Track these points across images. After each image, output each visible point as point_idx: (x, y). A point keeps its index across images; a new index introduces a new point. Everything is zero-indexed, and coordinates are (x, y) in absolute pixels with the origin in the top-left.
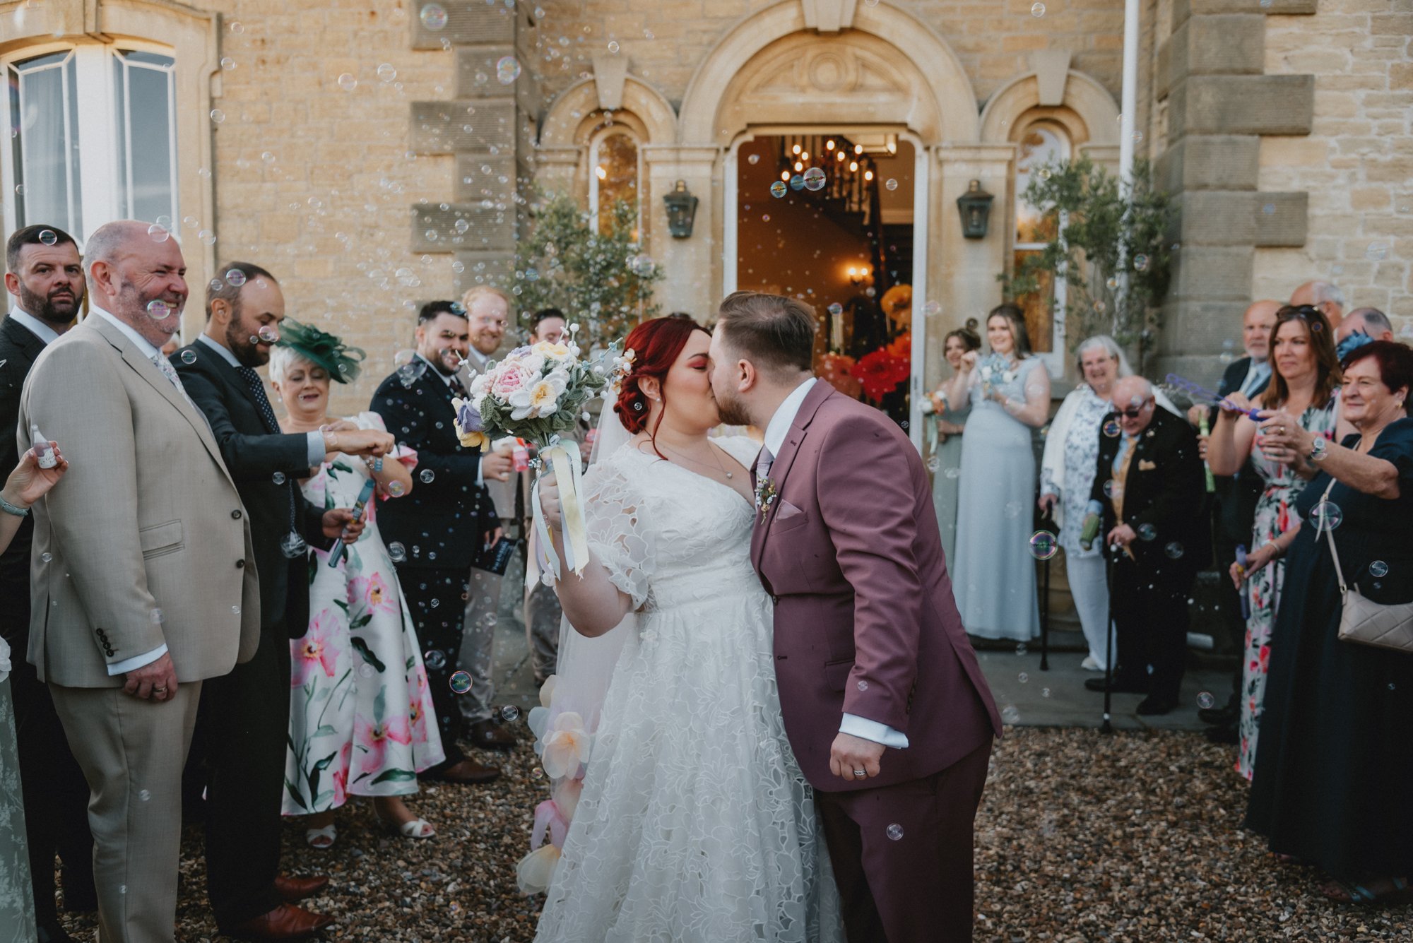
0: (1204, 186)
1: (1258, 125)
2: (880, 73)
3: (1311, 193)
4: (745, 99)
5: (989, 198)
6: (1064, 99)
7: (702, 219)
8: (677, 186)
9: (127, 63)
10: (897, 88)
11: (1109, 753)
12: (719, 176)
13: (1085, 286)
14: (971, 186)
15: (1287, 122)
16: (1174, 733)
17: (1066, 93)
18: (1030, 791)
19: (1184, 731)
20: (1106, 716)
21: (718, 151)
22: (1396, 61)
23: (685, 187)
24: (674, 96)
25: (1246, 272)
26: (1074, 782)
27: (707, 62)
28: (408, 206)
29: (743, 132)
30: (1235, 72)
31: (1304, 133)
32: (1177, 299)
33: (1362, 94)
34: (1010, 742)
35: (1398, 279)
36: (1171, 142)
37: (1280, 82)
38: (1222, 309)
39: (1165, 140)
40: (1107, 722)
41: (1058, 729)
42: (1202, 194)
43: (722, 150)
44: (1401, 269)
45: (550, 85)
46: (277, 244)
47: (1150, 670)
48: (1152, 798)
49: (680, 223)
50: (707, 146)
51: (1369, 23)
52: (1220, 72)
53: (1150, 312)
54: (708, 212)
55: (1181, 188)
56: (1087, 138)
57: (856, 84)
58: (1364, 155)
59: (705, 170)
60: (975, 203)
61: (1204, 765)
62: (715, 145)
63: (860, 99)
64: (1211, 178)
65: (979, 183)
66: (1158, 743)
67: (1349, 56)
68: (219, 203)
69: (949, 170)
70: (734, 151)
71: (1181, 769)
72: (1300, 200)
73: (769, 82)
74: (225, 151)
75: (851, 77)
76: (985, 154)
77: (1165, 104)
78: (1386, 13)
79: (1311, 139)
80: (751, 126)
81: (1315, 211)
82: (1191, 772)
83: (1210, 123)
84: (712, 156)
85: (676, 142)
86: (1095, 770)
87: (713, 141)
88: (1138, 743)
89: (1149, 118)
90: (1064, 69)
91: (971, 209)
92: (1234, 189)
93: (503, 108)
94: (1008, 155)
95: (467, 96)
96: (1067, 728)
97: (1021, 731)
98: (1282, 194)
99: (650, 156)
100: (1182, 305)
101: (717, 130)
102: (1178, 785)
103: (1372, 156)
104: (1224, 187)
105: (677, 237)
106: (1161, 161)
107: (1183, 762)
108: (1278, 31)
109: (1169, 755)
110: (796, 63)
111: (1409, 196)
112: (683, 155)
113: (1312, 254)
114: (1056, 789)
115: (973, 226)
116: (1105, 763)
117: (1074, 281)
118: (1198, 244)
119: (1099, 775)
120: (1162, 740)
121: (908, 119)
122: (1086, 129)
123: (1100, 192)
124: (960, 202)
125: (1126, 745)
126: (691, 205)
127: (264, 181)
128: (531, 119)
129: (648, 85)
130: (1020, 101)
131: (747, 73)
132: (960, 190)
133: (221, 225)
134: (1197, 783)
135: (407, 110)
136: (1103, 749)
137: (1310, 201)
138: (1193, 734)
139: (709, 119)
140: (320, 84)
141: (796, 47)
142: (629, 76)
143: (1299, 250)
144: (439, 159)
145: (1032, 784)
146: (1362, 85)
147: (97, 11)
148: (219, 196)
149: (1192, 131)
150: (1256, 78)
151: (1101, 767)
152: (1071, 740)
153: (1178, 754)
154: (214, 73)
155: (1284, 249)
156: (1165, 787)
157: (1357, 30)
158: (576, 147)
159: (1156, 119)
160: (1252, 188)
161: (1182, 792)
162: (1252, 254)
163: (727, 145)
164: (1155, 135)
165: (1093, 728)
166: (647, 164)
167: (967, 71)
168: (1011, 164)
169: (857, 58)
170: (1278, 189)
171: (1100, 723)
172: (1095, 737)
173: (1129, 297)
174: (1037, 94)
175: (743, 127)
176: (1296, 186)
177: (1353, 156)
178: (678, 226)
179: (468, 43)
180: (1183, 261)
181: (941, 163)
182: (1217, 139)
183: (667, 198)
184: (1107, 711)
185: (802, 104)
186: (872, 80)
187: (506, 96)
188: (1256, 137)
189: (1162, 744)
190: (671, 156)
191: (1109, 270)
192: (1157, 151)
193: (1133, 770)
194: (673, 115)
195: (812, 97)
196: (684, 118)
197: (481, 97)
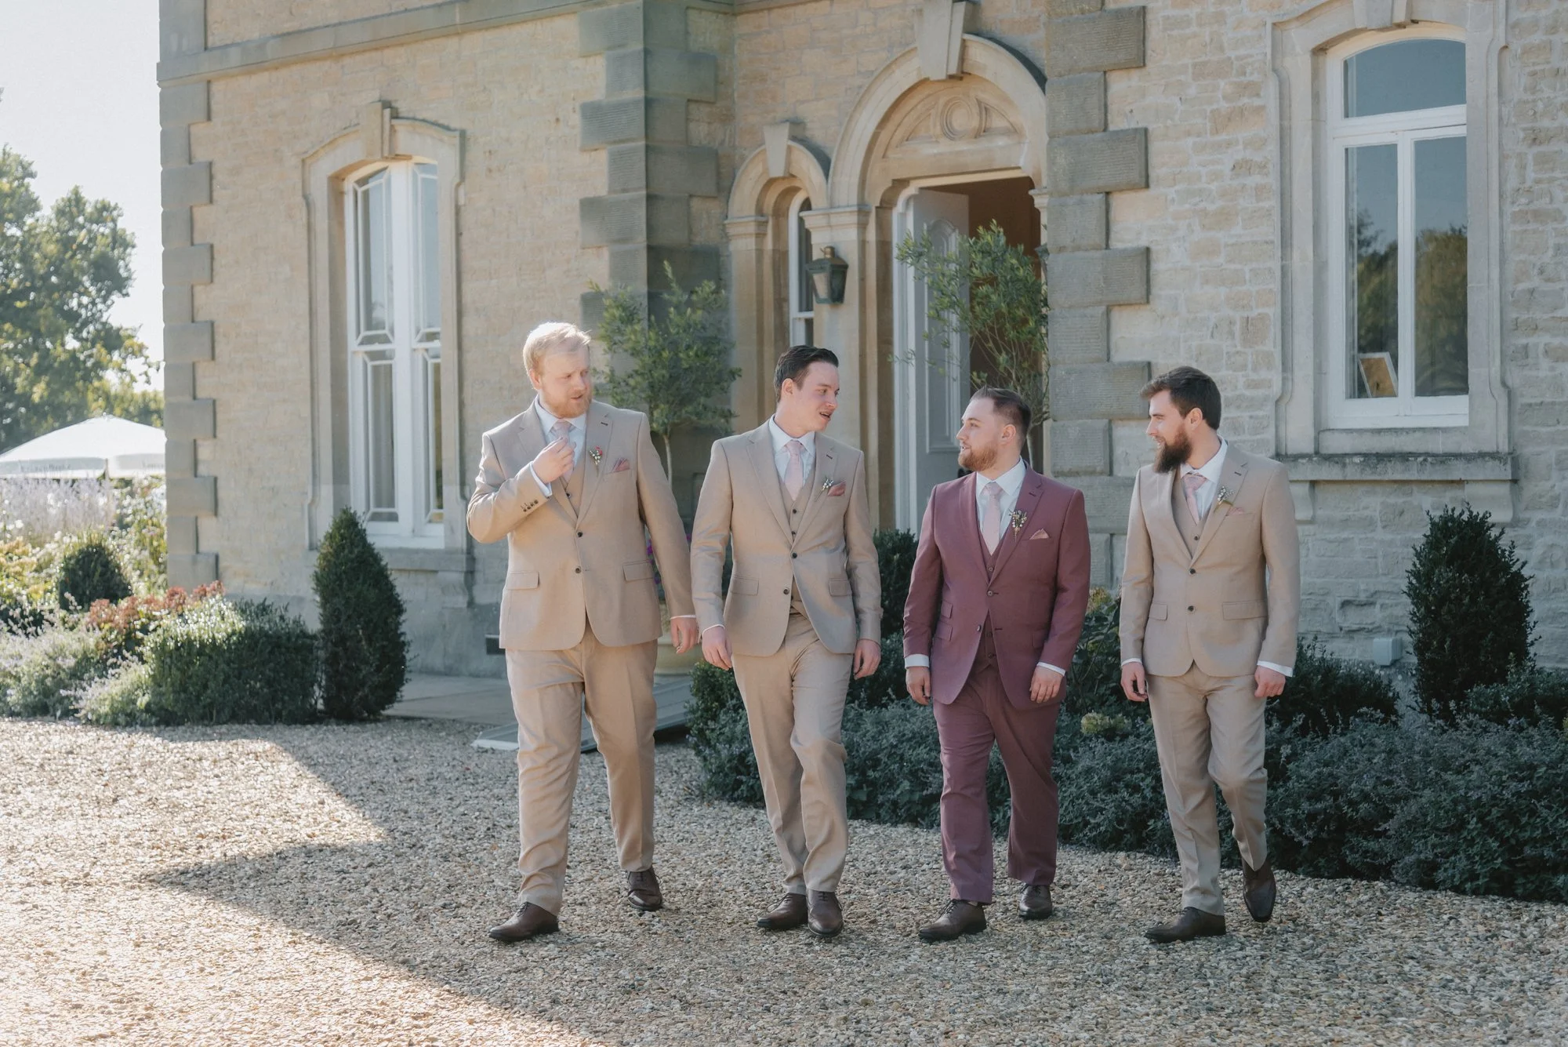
2: (1003, 115)
3: (1152, 248)
4: (891, 154)
7: (851, 282)
9: (421, 176)
10: (1013, 130)
12: (872, 238)
21: (864, 212)
22: (1215, 106)
23: (834, 253)
25: (1099, 333)
27: (850, 121)
28: (577, 297)
30: (1082, 132)
31: (1140, 187)
33: (1190, 141)
35: (1231, 334)
37: (1116, 138)
38: (1081, 372)
42: (1064, 256)
43: (876, 210)
44: (1231, 323)
51: (1190, 70)
52: (1070, 133)
54: (856, 276)
57: (980, 129)
58: (1196, 205)
63: (984, 144)
64: (1067, 242)
67: (1179, 104)
72: (1138, 256)
73: (912, 135)
74: (465, 254)
75: (976, 123)
78: (1203, 59)
79: (1153, 191)
81: (1159, 266)
83: (1064, 185)
85: (828, 207)
87: (858, 203)
92: (1087, 250)
93: (637, 199)
95: (615, 191)
98: (1124, 251)
103: (1202, 205)
104: (1078, 248)
105: (834, 300)
108: (1121, 85)
111: (1233, 245)
112: (834, 220)
118: (1059, 307)
126: (843, 269)
127: (491, 279)
129: (806, 151)
131: (890, 126)
135: (578, 207)
137: (1155, 256)
139: (855, 180)
141: (929, 95)
142: (790, 143)
143: (1147, 307)
144: (598, 250)
146: (1188, 134)
147: (391, 135)
150: (1103, 135)
154: (458, 185)
155: (1137, 307)
157: (1182, 78)
158: (756, 217)
160: (1101, 247)
162: (1105, 314)
163: (878, 204)
169: (979, 103)
170: (1129, 245)
175: (890, 184)
176: (1143, 242)
177: (1187, 206)
178: (834, 291)
179: (615, 142)
182: (1071, 200)
185: (935, 155)
186: (996, 123)
187: (640, 188)
188: (1102, 195)
190: (824, 221)
194: (823, 178)
195: (944, 147)
196: (833, 183)
197: (624, 191)
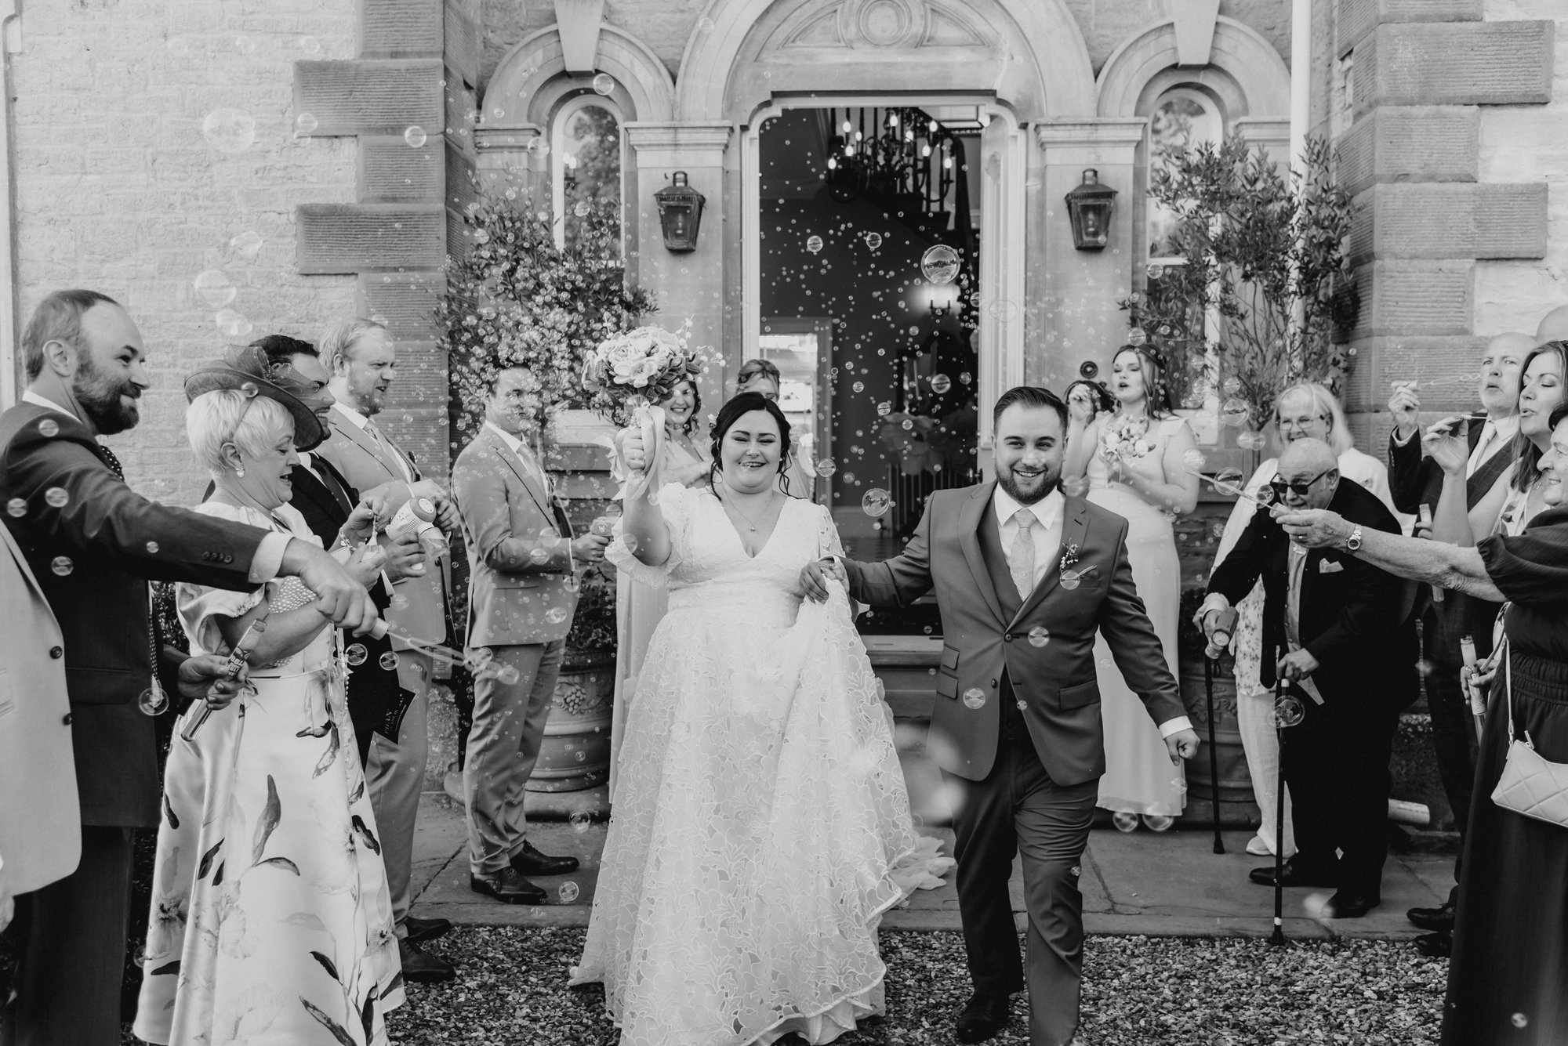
0: (1404, 177)
1: (1476, 91)
2: (957, 22)
3: (1551, 186)
4: (767, 57)
5: (1110, 194)
6: (1211, 58)
7: (710, 226)
8: (675, 181)
10: (979, 42)
11: (1280, 974)
12: (734, 166)
13: (1242, 317)
14: (1084, 178)
15: (1516, 88)
16: (1373, 942)
17: (1213, 48)
18: (1167, 1029)
19: (1387, 940)
20: (1277, 921)
21: (732, 129)
23: (686, 181)
24: (669, 53)
25: (1464, 295)
26: (1227, 1015)
28: (292, 208)
29: (767, 104)
30: (1444, 19)
31: (1541, 102)
32: (1370, 335)
34: (1141, 960)
36: (1359, 115)
37: (1506, 31)
38: (1431, 347)
39: (1350, 113)
40: (1278, 928)
41: (1210, 939)
42: (1401, 187)
43: (737, 129)
45: (495, 39)
46: (103, 261)
47: (1340, 853)
48: (1337, 1036)
49: (680, 232)
50: (715, 123)
52: (1422, 19)
53: (1335, 351)
54: (720, 217)
55: (1372, 181)
56: (1246, 110)
57: (923, 36)
59: (715, 158)
60: (1090, 202)
61: (1413, 987)
62: (728, 123)
63: (928, 57)
64: (1413, 168)
65: (1095, 172)
66: (1349, 958)
68: (19, 204)
69: (1054, 156)
70: (755, 131)
71: (1380, 995)
72: (1537, 194)
73: (803, 33)
74: (26, 129)
75: (917, 28)
76: (1103, 134)
77: (1348, 62)
79: (1550, 110)
80: (776, 95)
81: (1558, 209)
82: (1394, 999)
83: (1410, 90)
84: (723, 137)
85: (673, 119)
86: (1259, 997)
87: (724, 118)
88: (1323, 957)
89: (1329, 83)
90: (1213, 16)
91: (1086, 209)
92: (1445, 180)
93: (426, 71)
94: (1136, 134)
95: (375, 55)
96: (1222, 939)
97: (1158, 943)
98: (1512, 186)
99: (635, 138)
100: (1376, 341)
101: (730, 103)
102: (1374, 1018)
104: (1431, 178)
105: (676, 252)
106: (1344, 143)
107: (1383, 984)
109: (1364, 974)
110: (839, 7)
112: (683, 137)
113: (1556, 270)
114: (1203, 1026)
115: (1088, 234)
116: (1273, 988)
117: (1227, 309)
118: (1396, 256)
119: (1266, 1005)
120: (1355, 954)
121: (996, 87)
122: (1243, 97)
123: (1260, 185)
124: (1069, 200)
125: (1304, 961)
126: (694, 206)
127: (85, 173)
128: (468, 87)
129: (633, 39)
130: (1153, 58)
131: (771, 21)
132: (1071, 184)
133: (22, 234)
134: (1402, 1013)
135: (290, 72)
136: (1274, 969)
137: (1550, 195)
138: (1398, 945)
139: (719, 85)
140: (165, 36)
142: (604, 26)
143: (1538, 263)
144: (336, 141)
145: (1170, 1019)
148: (19, 193)
149: (1384, 101)
150: (1472, 25)
151: (1268, 993)
152: (1227, 955)
153: (1376, 974)
154: (10, 18)
155: (1517, 263)
156: (1356, 1021)
158: (534, 125)
159: (1337, 84)
160: (1471, 179)
161: (1381, 1026)
162: (1472, 269)
163: (746, 123)
164: (1336, 107)
165: (1259, 938)
166: (632, 150)
167: (1077, 18)
168: (1139, 146)
170: (1507, 180)
171: (1269, 930)
172: (1261, 950)
173: (1304, 331)
174: (1175, 49)
175: (769, 97)
178: (677, 236)
180: (1376, 280)
181: (1042, 145)
182: (1417, 110)
183: (660, 197)
184: (1278, 914)
185: (849, 65)
186: (945, 31)
187: (431, 54)
188: (1475, 108)
189: (1355, 959)
190: (666, 137)
191: (1276, 292)
192: (1340, 127)
193: (1313, 997)
194: (669, 81)
195: (862, 55)
196: (683, 86)
197: (395, 55)
